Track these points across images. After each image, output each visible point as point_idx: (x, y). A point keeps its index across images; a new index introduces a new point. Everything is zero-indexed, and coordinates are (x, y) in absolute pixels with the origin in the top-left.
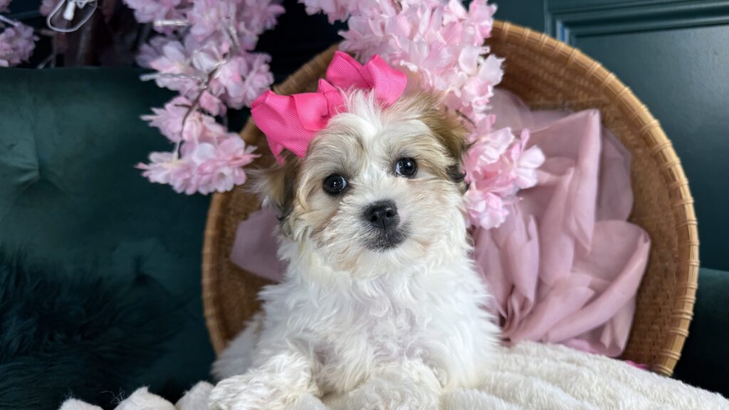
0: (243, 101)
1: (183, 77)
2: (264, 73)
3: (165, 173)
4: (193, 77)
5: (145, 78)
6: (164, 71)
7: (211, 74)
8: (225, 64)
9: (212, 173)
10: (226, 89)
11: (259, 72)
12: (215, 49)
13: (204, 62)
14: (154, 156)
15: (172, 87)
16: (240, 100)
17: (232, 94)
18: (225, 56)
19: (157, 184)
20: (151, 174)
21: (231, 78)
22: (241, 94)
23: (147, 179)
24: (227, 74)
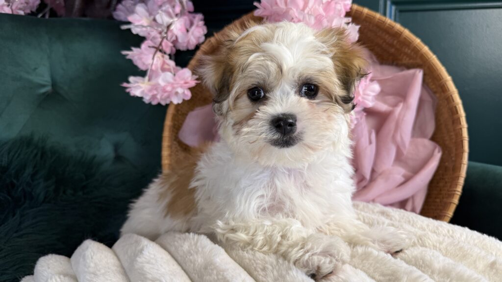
0: (187, 46)
1: (149, 28)
2: (200, 27)
3: (141, 90)
4: (156, 28)
5: (124, 27)
6: (137, 24)
7: (168, 27)
8: (177, 21)
9: (170, 92)
10: (176, 37)
11: (197, 26)
12: (171, 10)
14: (132, 79)
15: (141, 34)
16: (185, 45)
17: (180, 40)
18: (177, 15)
20: (131, 90)
21: (180, 30)
22: (186, 41)
23: (128, 93)
24: (178, 26)
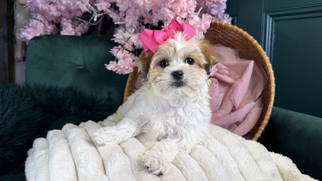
1: (121, 40)
3: (111, 67)
4: (124, 40)
5: (112, 39)
6: (117, 38)
7: (129, 38)
9: (123, 68)
10: (134, 43)
12: (130, 31)
13: (127, 35)
14: (111, 62)
15: (118, 42)
17: (135, 45)
18: (133, 34)
19: (109, 70)
20: (108, 67)
21: (135, 40)
22: (138, 44)
23: (106, 68)
24: (134, 38)
